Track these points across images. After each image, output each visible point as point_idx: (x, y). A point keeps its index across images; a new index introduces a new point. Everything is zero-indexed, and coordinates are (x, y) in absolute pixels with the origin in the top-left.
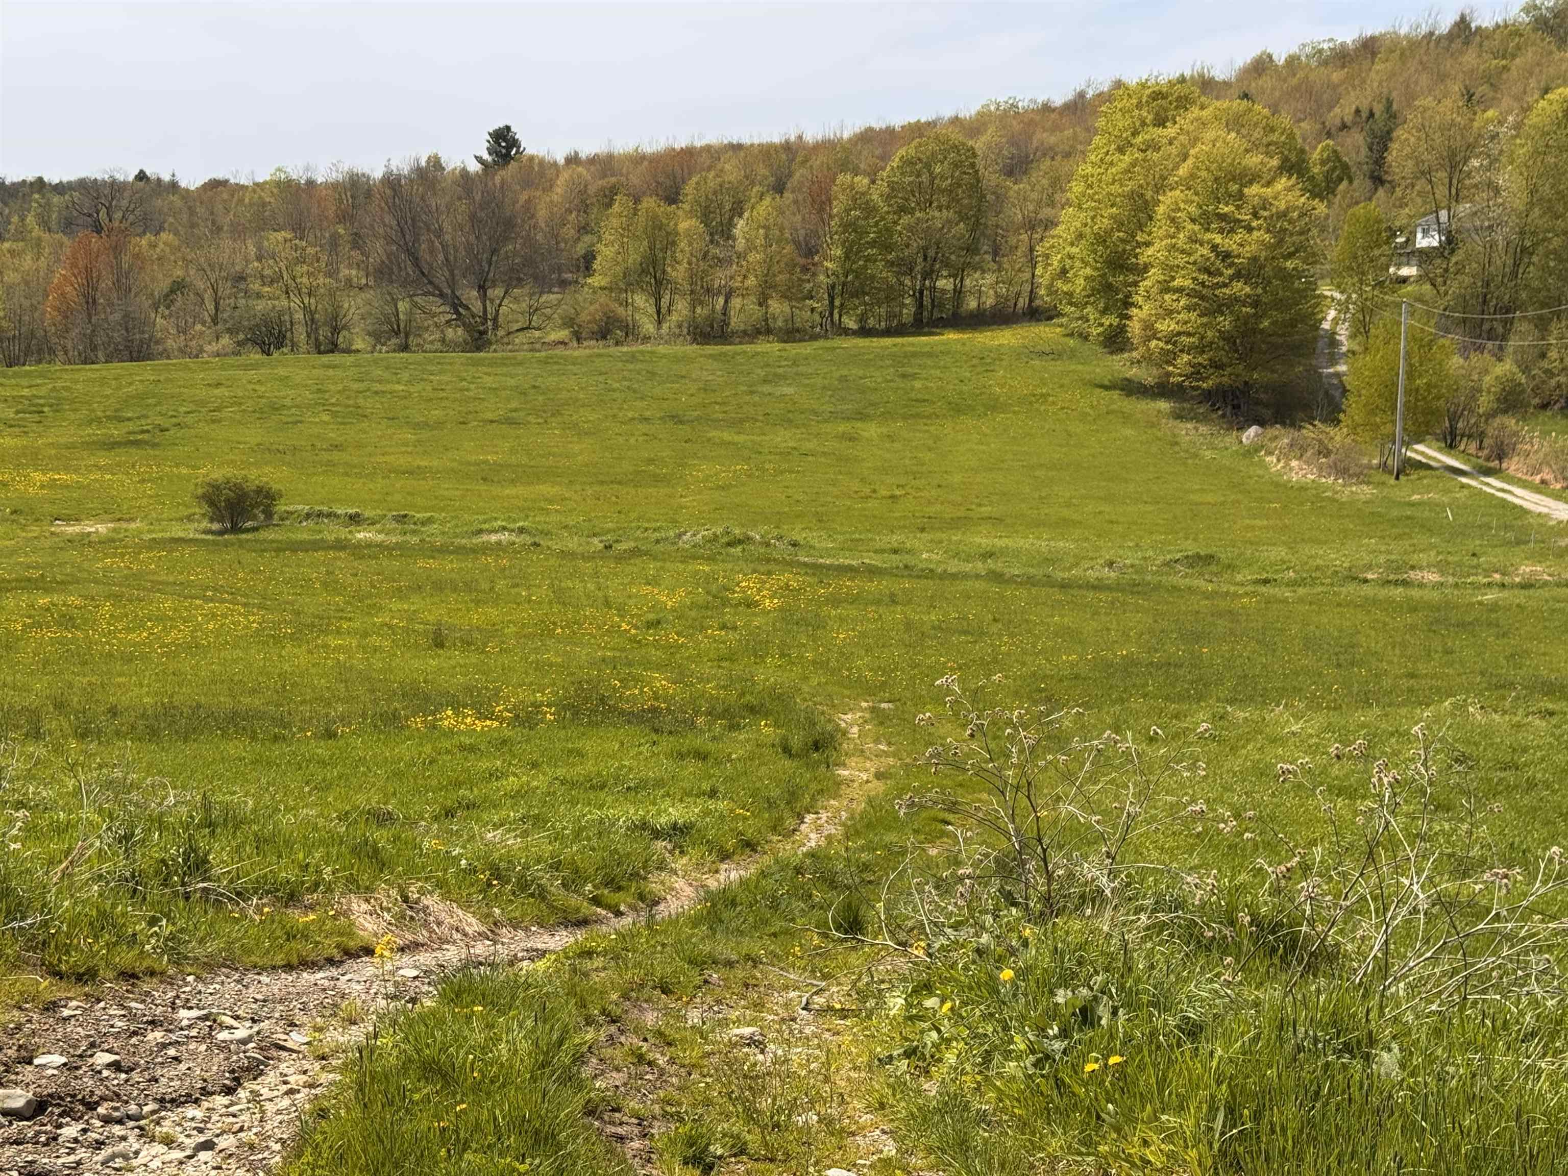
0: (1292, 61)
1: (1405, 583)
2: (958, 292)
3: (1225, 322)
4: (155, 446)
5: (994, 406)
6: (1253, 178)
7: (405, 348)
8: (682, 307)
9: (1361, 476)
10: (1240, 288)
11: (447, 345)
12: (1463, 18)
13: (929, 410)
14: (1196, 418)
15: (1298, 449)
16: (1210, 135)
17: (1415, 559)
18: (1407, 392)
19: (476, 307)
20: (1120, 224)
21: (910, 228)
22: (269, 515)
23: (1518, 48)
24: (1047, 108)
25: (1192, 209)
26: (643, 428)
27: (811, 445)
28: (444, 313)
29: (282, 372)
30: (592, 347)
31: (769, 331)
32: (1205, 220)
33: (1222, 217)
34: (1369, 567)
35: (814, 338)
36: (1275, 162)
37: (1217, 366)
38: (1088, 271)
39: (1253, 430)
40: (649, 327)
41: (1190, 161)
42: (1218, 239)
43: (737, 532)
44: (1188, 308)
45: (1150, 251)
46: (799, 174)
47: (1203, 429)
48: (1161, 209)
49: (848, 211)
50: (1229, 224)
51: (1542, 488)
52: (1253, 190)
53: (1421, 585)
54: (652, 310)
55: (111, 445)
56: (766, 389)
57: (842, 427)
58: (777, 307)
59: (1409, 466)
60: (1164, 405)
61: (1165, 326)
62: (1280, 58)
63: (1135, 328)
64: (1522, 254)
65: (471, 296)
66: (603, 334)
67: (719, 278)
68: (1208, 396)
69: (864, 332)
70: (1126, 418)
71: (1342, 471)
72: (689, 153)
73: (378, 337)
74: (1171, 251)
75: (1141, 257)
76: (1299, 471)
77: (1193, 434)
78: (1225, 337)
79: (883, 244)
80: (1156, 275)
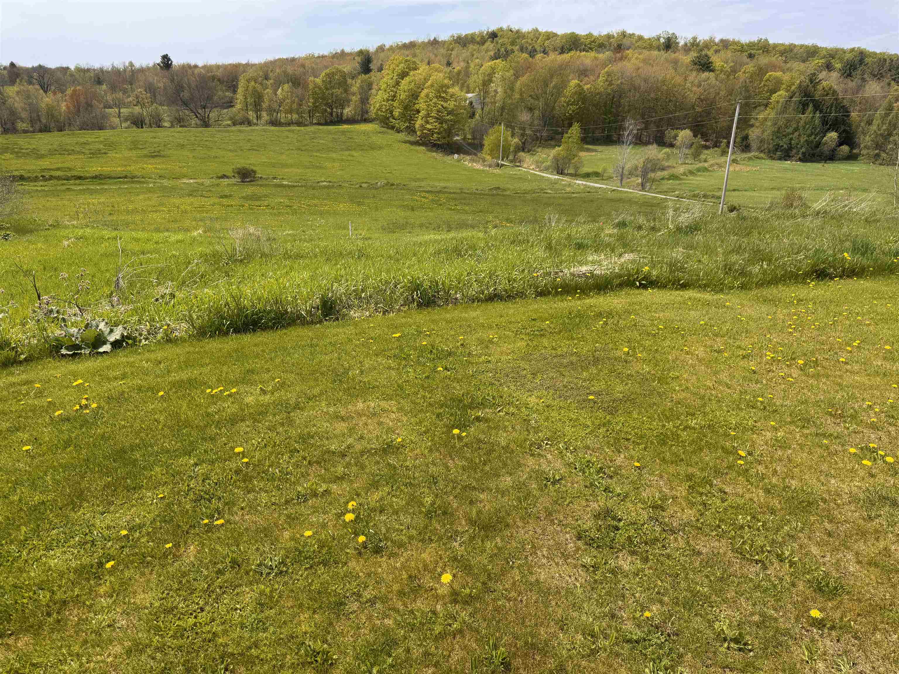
1: (547, 193)
3: (445, 126)
6: (448, 86)
7: (184, 126)
8: (265, 116)
10: (449, 117)
11: (197, 126)
15: (475, 161)
20: (409, 97)
21: (329, 94)
25: (433, 95)
30: (239, 128)
31: (292, 123)
32: (437, 97)
33: (443, 97)
35: (305, 125)
37: (444, 138)
38: (399, 110)
39: (456, 156)
40: (255, 121)
41: (429, 82)
47: (440, 155)
48: (423, 94)
49: (313, 88)
50: (445, 100)
51: (534, 170)
54: (255, 116)
58: (295, 117)
59: (502, 165)
63: (417, 126)
66: (242, 123)
69: (319, 124)
70: (417, 151)
74: (428, 106)
75: (417, 107)
76: (478, 166)
77: (438, 156)
78: (445, 130)
79: (323, 98)
80: (423, 113)
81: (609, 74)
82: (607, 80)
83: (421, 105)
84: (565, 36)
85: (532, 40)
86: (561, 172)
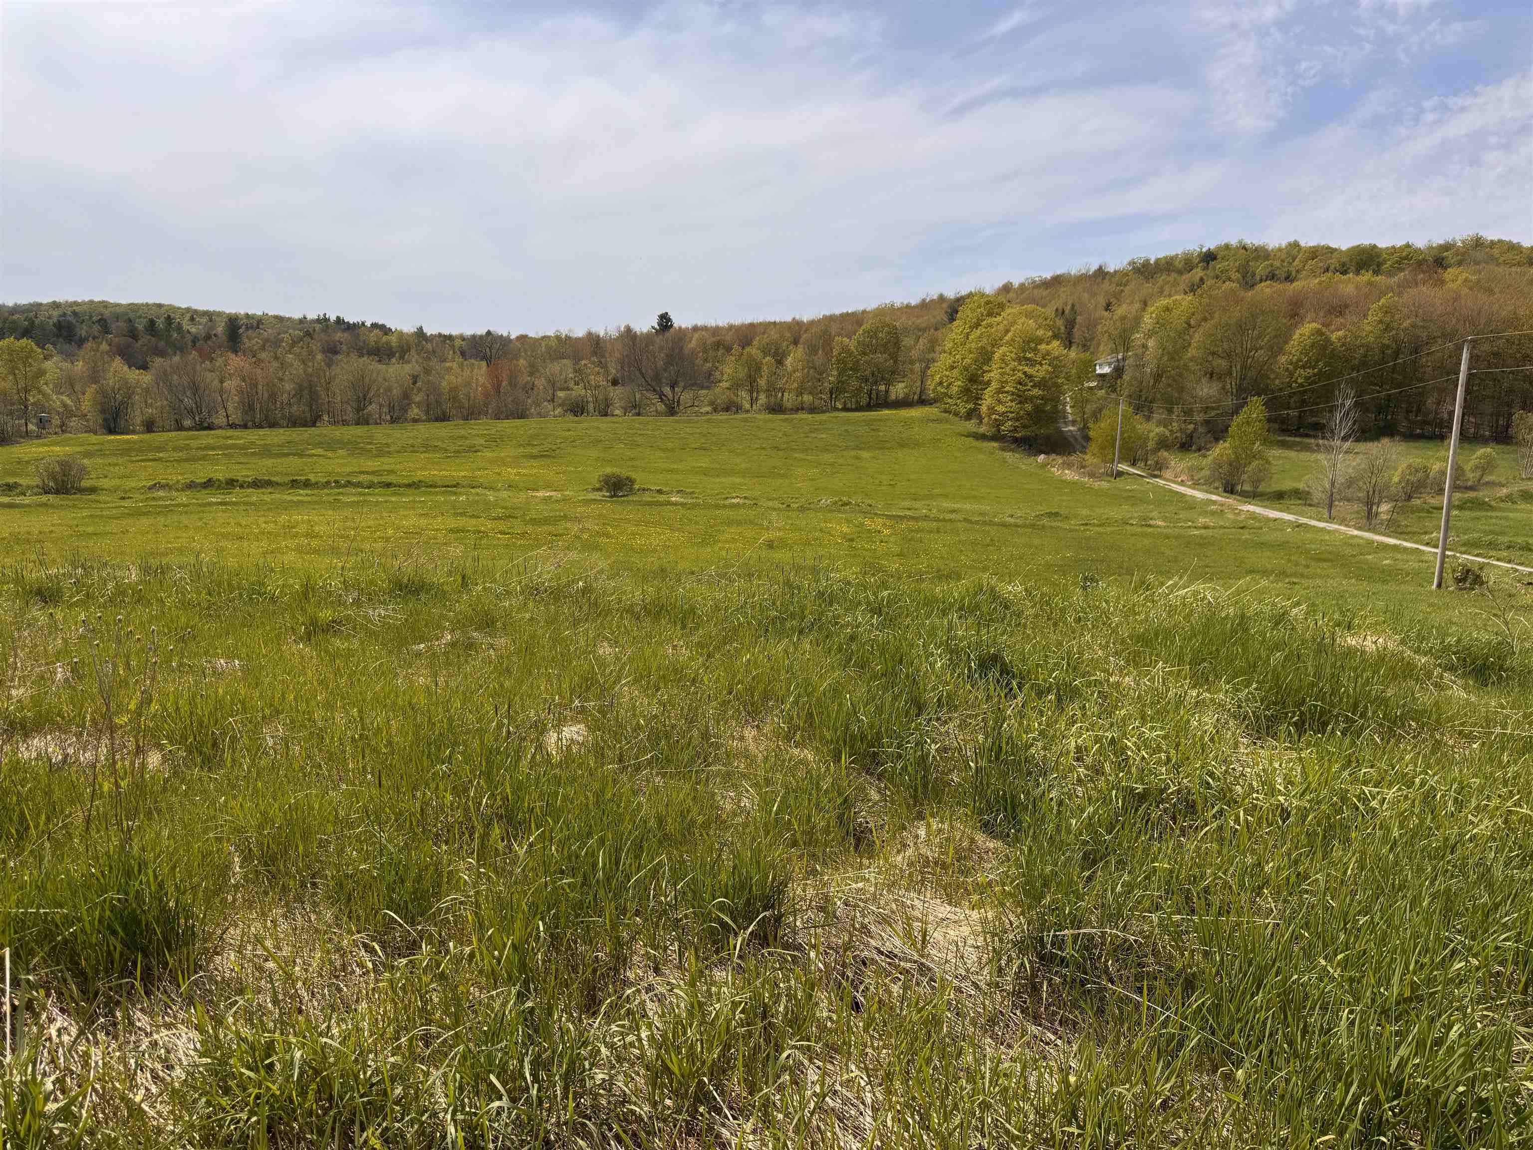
0: (1022, 285)
1: (1150, 526)
2: (887, 391)
3: (1029, 407)
4: (554, 457)
5: (917, 444)
6: (1040, 341)
7: (639, 414)
8: (762, 399)
9: (1100, 477)
10: (1036, 392)
11: (659, 414)
12: (1101, 267)
13: (889, 445)
14: (1012, 450)
15: (1069, 466)
16: (1021, 321)
17: (1152, 515)
18: (1122, 439)
19: (670, 396)
20: (976, 361)
21: (865, 362)
22: (631, 489)
23: (1128, 281)
24: (908, 306)
25: (1013, 355)
26: (763, 452)
27: (841, 461)
28: (655, 398)
29: (596, 424)
30: (723, 416)
31: (803, 409)
32: (1019, 360)
33: (1028, 359)
34: (1131, 518)
35: (823, 412)
36: (1050, 333)
37: (1024, 427)
38: (959, 383)
39: (1042, 456)
40: (747, 406)
41: (1010, 334)
42: (1026, 369)
43: (845, 499)
44: (1012, 401)
45: (992, 374)
46: (804, 336)
47: (1017, 455)
48: (997, 356)
49: (840, 354)
50: (1031, 362)
51: (1182, 483)
52: (1043, 347)
53: (1158, 527)
54: (748, 398)
55: (534, 457)
56: (813, 435)
57: (853, 453)
58: (807, 398)
59: (1120, 474)
60: (995, 444)
61: (1001, 409)
62: (1016, 284)
63: (984, 409)
64: (1158, 377)
65: (667, 390)
66: (727, 409)
67: (780, 384)
68: (1016, 440)
69: (845, 409)
70: (979, 450)
71: (1092, 475)
72: (752, 326)
73: (625, 410)
74: (1002, 374)
75: (986, 377)
76: (1070, 475)
77: (1012, 458)
78: (1028, 414)
79: (855, 369)
80: (994, 385)
81: (1387, 310)
82: (1381, 322)
83: (993, 375)
84: (1349, 250)
85: (1283, 261)
86: (1230, 489)
